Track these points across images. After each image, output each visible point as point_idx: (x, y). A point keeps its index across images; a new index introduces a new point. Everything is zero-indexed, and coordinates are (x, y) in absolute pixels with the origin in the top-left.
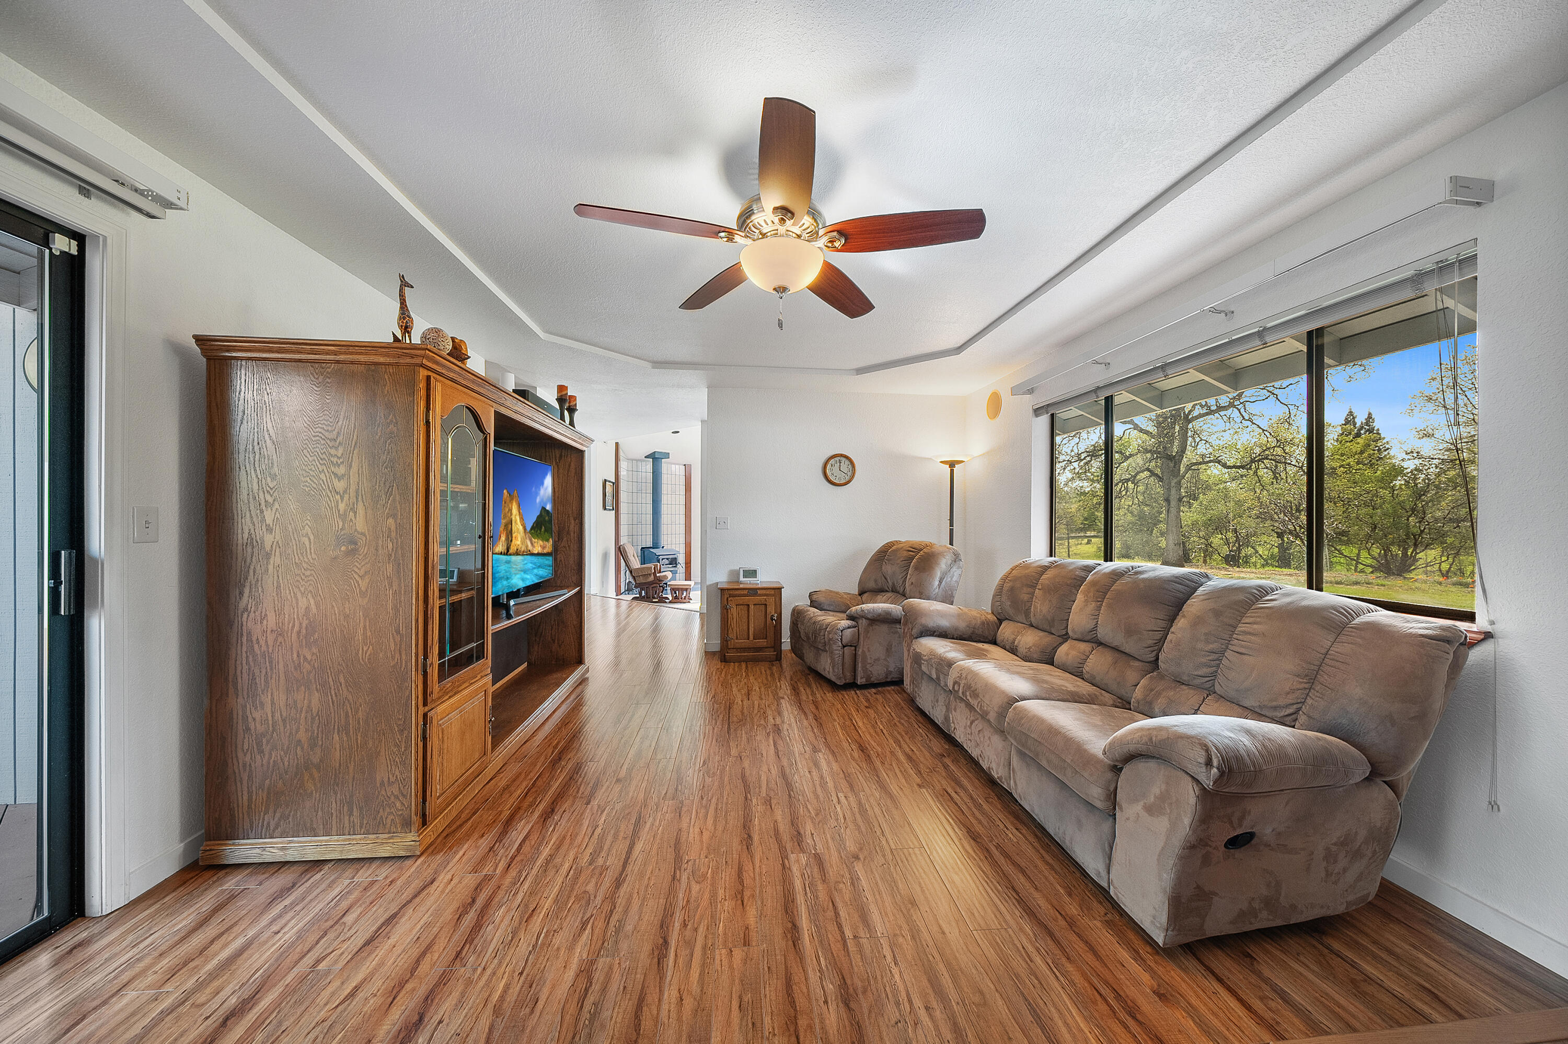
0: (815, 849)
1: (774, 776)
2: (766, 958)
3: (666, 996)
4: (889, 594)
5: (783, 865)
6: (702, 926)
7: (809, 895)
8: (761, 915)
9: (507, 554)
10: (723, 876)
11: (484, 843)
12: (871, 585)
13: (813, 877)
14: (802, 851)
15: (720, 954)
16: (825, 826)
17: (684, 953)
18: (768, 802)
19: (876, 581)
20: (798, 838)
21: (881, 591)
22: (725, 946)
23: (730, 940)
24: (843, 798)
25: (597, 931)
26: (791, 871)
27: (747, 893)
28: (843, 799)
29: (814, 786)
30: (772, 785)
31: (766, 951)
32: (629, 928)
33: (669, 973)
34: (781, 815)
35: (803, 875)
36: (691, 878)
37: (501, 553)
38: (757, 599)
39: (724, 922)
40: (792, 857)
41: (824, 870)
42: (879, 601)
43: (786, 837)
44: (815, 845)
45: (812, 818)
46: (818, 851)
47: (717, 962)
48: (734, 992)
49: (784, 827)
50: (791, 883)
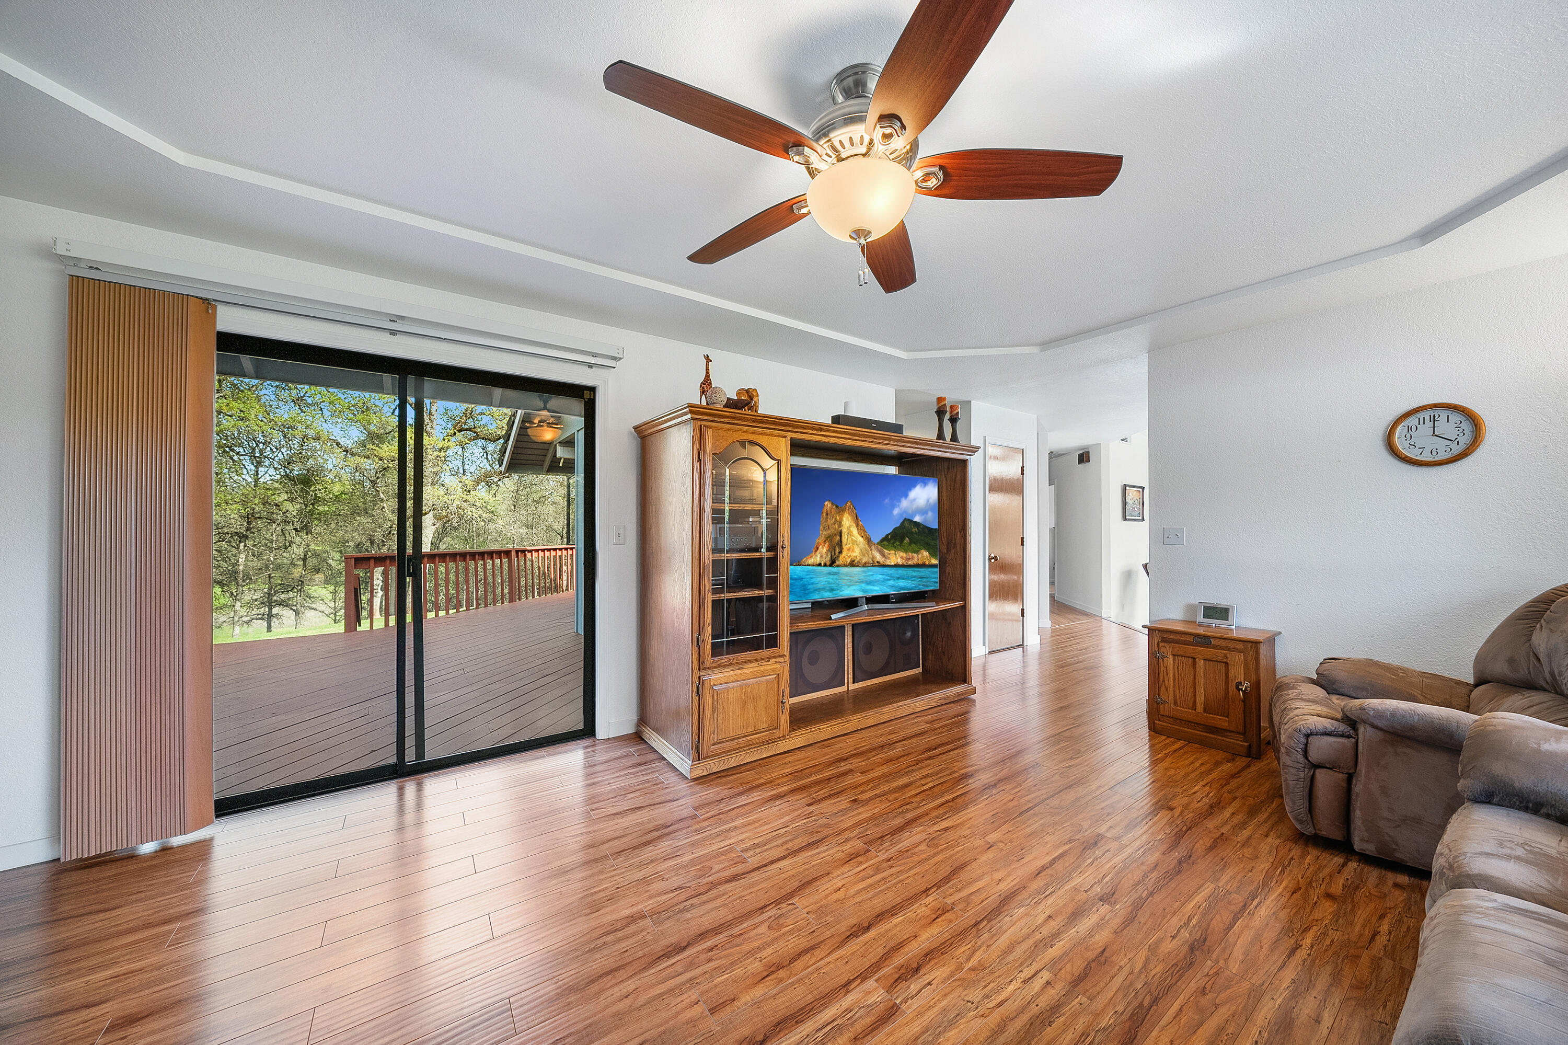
0: (905, 1001)
1: (995, 890)
2: (701, 1039)
3: (627, 983)
4: (1537, 697)
5: (849, 982)
6: (716, 962)
7: (820, 1034)
8: (758, 1004)
9: (831, 565)
10: (791, 941)
11: (726, 793)
12: (1500, 668)
13: (853, 1023)
14: (890, 989)
15: (693, 995)
16: (961, 989)
17: (679, 968)
18: (941, 912)
19: (1511, 661)
20: (912, 971)
21: (1528, 685)
22: (701, 994)
23: (710, 994)
24: (1043, 981)
25: (676, 899)
26: (845, 996)
27: (782, 973)
28: (1038, 983)
29: (1028, 937)
30: (976, 899)
31: (712, 1033)
32: (688, 915)
33: (652, 971)
34: (928, 937)
35: (848, 1010)
36: (771, 920)
37: (820, 565)
38: (1209, 652)
39: (730, 977)
40: (871, 983)
41: (874, 1029)
42: (1505, 706)
43: (898, 960)
44: (912, 997)
45: (960, 968)
46: (904, 1007)
47: (680, 999)
48: (649, 1033)
49: (913, 950)
50: (825, 1006)
